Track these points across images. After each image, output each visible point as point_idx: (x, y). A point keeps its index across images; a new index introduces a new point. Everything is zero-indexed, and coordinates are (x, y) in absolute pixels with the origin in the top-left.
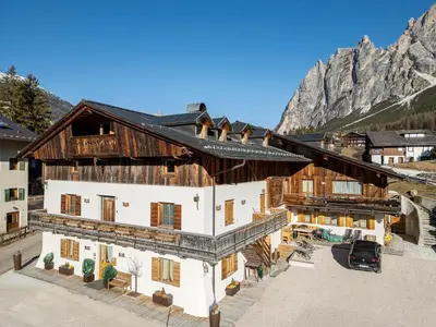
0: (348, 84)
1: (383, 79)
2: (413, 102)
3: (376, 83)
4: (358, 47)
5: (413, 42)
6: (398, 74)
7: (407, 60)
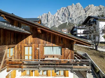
0: (46, 22)
1: (53, 21)
2: (58, 27)
3: (51, 22)
4: (48, 14)
5: (58, 14)
6: (55, 21)
7: (57, 18)
